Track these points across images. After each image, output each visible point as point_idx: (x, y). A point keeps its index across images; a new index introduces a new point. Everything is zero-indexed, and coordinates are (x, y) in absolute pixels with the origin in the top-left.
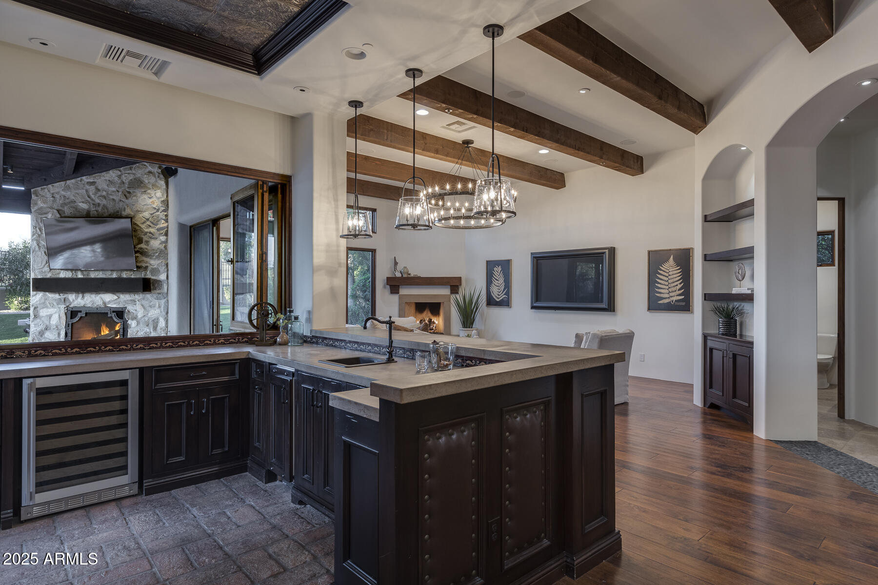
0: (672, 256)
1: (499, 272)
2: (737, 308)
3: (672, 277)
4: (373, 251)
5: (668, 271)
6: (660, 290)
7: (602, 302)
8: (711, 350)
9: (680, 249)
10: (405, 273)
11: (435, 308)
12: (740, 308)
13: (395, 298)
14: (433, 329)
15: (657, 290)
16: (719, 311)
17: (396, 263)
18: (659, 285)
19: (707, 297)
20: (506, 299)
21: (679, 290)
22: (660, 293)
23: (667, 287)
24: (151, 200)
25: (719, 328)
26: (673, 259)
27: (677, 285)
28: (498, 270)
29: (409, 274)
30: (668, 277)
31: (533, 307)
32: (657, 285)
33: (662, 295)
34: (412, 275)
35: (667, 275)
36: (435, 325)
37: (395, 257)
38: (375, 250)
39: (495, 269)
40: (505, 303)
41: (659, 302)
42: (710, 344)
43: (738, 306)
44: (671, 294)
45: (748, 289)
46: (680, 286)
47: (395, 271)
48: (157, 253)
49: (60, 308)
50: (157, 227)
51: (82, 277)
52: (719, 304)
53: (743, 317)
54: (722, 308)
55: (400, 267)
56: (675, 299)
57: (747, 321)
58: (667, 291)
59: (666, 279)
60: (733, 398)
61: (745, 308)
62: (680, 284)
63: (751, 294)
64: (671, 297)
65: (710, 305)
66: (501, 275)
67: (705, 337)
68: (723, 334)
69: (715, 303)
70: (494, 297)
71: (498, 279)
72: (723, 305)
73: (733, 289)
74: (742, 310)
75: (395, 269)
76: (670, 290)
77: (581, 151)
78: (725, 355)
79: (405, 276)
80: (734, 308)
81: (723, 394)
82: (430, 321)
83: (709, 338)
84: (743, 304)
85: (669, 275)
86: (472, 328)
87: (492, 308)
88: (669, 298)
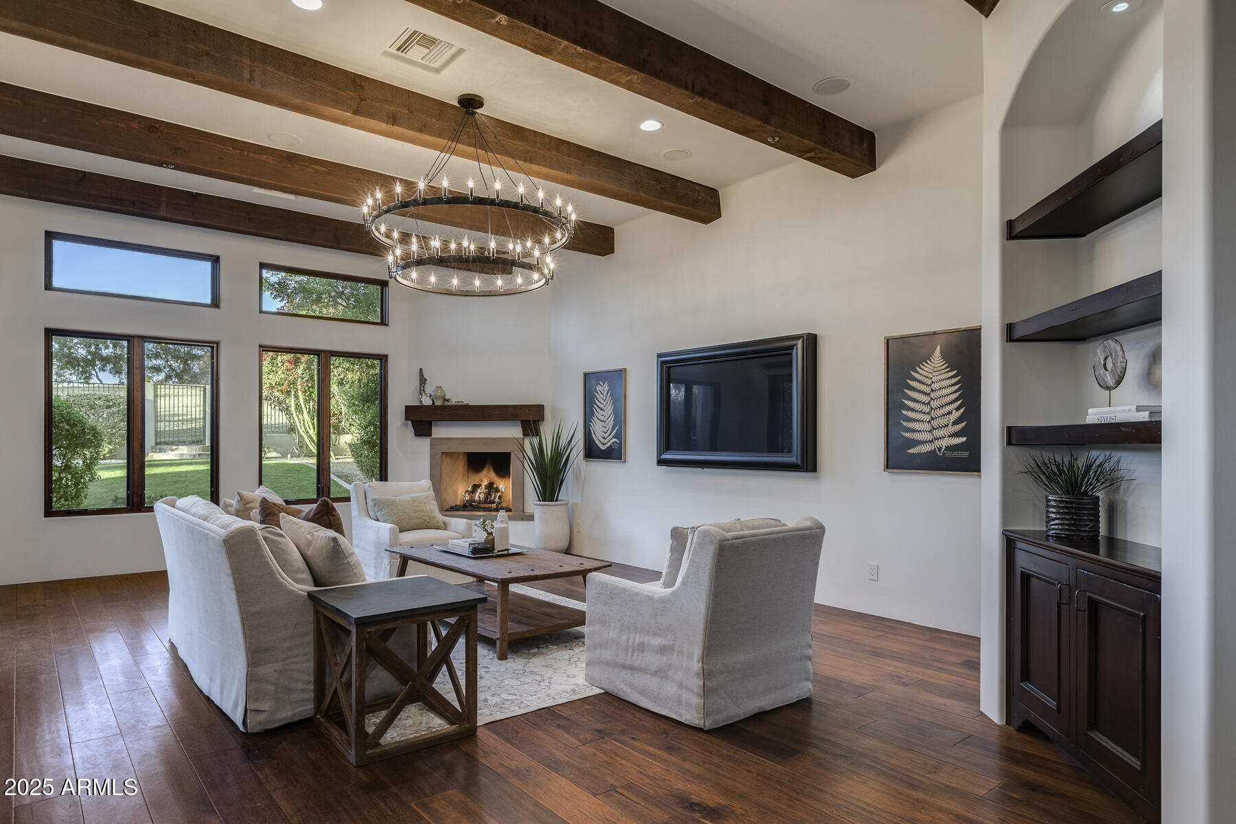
0: (939, 347)
1: (605, 393)
2: (1100, 465)
3: (938, 393)
4: (383, 359)
5: (929, 382)
6: (911, 425)
7: (790, 451)
8: (1026, 578)
9: (958, 331)
10: (436, 398)
11: (500, 463)
12: (1107, 466)
13: (425, 443)
14: (494, 502)
15: (905, 424)
16: (1046, 475)
17: (423, 381)
18: (910, 414)
19: (1015, 437)
20: (616, 446)
21: (954, 423)
22: (913, 431)
23: (928, 418)
25: (1049, 520)
26: (941, 352)
27: (950, 413)
28: (602, 389)
29: (448, 400)
30: (929, 394)
31: (661, 462)
32: (904, 412)
33: (916, 436)
34: (453, 402)
35: (927, 389)
36: (499, 494)
37: (421, 370)
38: (386, 356)
39: (599, 388)
40: (614, 453)
41: (911, 451)
42: (1023, 561)
43: (1101, 459)
44: (937, 433)
45: (1139, 409)
46: (956, 415)
47: (421, 394)
52: (1046, 455)
53: (1118, 488)
54: (1058, 467)
55: (429, 389)
56: (944, 443)
57: (1130, 501)
58: (927, 427)
59: (925, 399)
60: (1090, 729)
61: (1123, 465)
62: (957, 409)
63: (1151, 422)
64: (938, 439)
65: (1024, 456)
66: (609, 399)
67: (1010, 543)
68: (1058, 538)
69: (1036, 453)
70: (597, 442)
71: (602, 406)
72: (1058, 459)
73: (1090, 411)
74: (1112, 471)
75: (422, 390)
76: (935, 423)
77: (710, 98)
78: (1065, 600)
79: (438, 403)
80: (1088, 468)
81: (1059, 706)
82: (490, 486)
83: (1020, 545)
84: (1116, 455)
85: (932, 391)
86: (557, 500)
87: (594, 463)
88: (931, 441)
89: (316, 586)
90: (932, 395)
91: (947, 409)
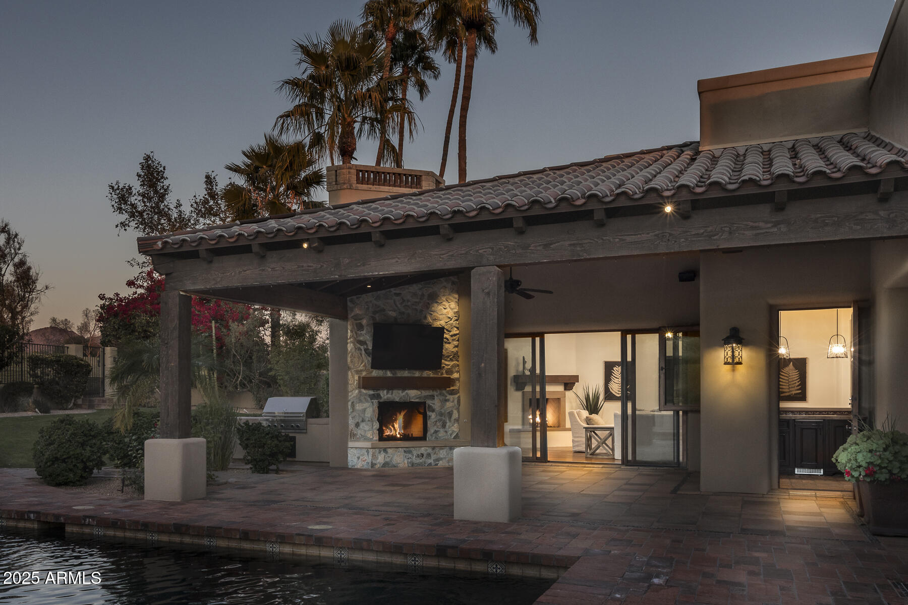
0: (792, 363)
1: (620, 371)
3: (791, 377)
5: (788, 373)
9: (798, 359)
15: (780, 386)
17: (525, 362)
21: (797, 386)
22: (783, 388)
24: (446, 311)
26: (793, 365)
27: (796, 383)
28: (618, 369)
35: (788, 376)
39: (615, 368)
44: (791, 389)
46: (798, 384)
48: (451, 355)
49: (373, 402)
50: (451, 334)
51: (392, 375)
56: (794, 392)
58: (788, 387)
59: (787, 378)
64: (791, 391)
70: (614, 393)
71: (618, 377)
76: (790, 386)
87: (610, 403)
88: (789, 392)
89: (588, 425)
90: (789, 377)
91: (795, 382)
